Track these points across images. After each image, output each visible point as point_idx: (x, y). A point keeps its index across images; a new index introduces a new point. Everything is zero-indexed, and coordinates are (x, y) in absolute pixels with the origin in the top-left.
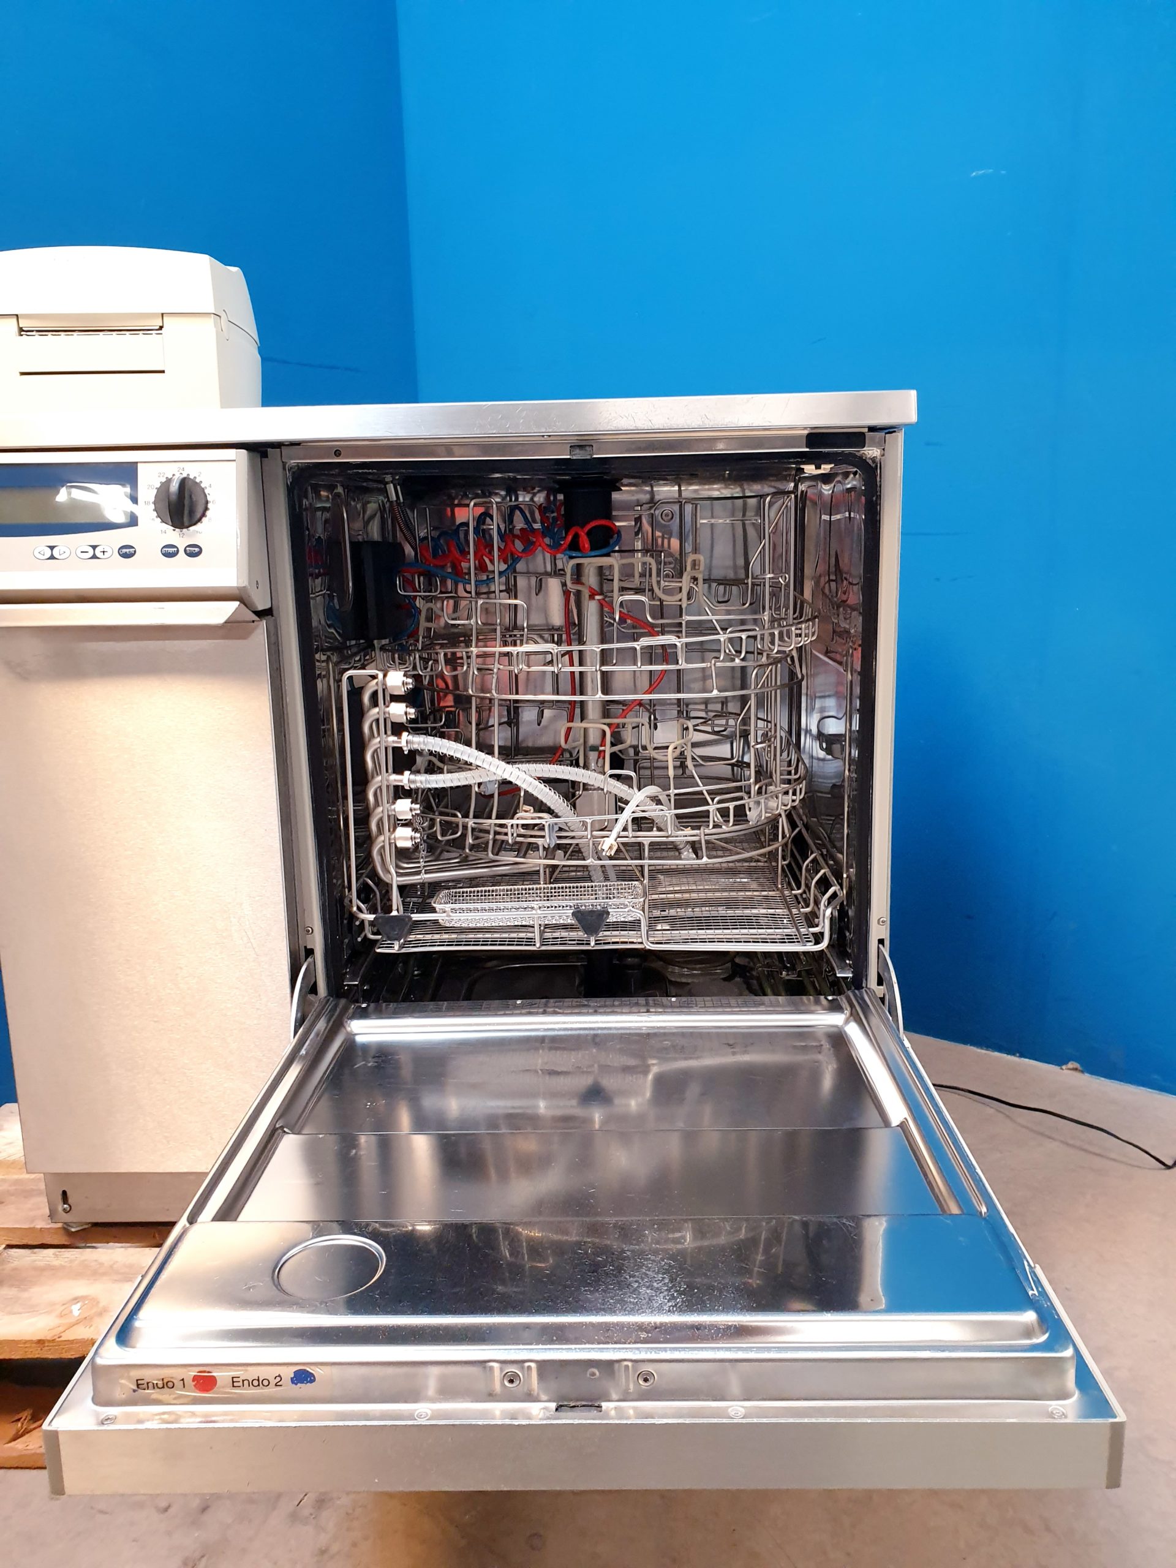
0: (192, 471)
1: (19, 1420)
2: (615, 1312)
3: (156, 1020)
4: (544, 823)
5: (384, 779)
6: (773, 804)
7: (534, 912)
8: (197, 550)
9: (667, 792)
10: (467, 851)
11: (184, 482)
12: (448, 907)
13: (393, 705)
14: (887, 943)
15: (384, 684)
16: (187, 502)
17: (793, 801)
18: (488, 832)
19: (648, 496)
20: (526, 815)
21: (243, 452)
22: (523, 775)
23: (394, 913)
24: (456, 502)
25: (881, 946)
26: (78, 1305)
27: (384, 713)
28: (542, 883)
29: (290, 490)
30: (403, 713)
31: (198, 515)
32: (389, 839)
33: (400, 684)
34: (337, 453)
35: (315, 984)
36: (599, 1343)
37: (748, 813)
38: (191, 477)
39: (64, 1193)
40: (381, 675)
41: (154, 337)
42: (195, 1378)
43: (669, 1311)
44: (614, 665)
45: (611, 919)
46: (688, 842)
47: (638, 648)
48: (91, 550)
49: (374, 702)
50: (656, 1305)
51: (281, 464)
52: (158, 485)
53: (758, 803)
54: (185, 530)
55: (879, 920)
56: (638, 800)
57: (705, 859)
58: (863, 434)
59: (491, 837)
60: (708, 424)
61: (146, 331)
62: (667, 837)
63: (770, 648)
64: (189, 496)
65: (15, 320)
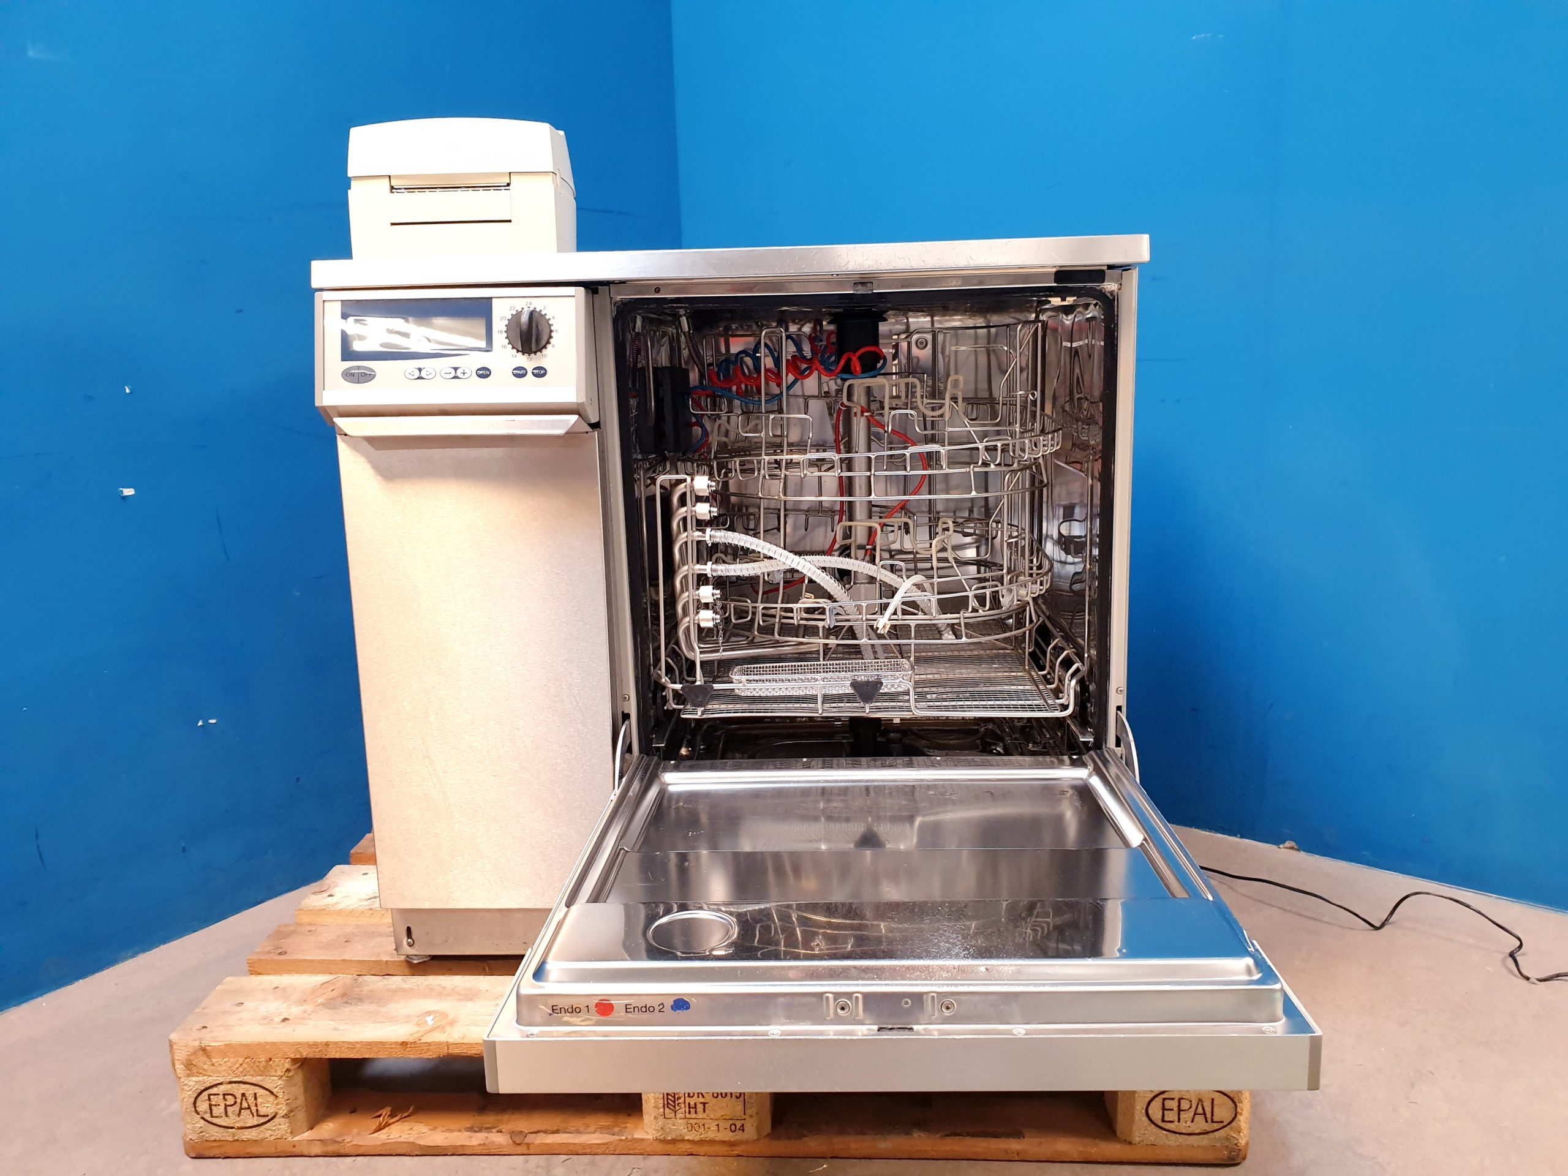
0: (538, 305)
1: (379, 1116)
2: (922, 958)
3: (494, 774)
4: (825, 606)
5: (689, 569)
6: (1023, 592)
7: (817, 683)
8: (542, 372)
9: (931, 581)
10: (756, 633)
11: (532, 314)
12: (744, 678)
13: (699, 504)
14: (1124, 709)
15: (692, 487)
16: (534, 331)
17: (1041, 590)
18: (774, 616)
19: (903, 327)
20: (808, 601)
21: (582, 289)
22: (808, 565)
23: (698, 683)
24: (730, 333)
25: (1119, 712)
26: (431, 1017)
27: (692, 511)
28: (821, 660)
29: (615, 322)
30: (708, 512)
31: (544, 342)
32: (694, 620)
33: (706, 487)
34: (657, 290)
35: (631, 743)
36: (910, 980)
37: (1001, 599)
38: (538, 310)
39: (409, 929)
40: (689, 479)
41: (503, 193)
42: (597, 1005)
43: (964, 957)
44: (885, 470)
45: (884, 690)
46: (948, 624)
47: (908, 455)
48: (453, 371)
49: (683, 501)
50: (953, 953)
51: (609, 299)
52: (510, 317)
53: (1010, 591)
54: (532, 355)
55: (1117, 689)
56: (906, 587)
57: (964, 639)
58: (1103, 271)
59: (777, 620)
60: (972, 263)
61: (497, 187)
62: (931, 620)
63: (1020, 455)
64: (537, 327)
65: (387, 180)
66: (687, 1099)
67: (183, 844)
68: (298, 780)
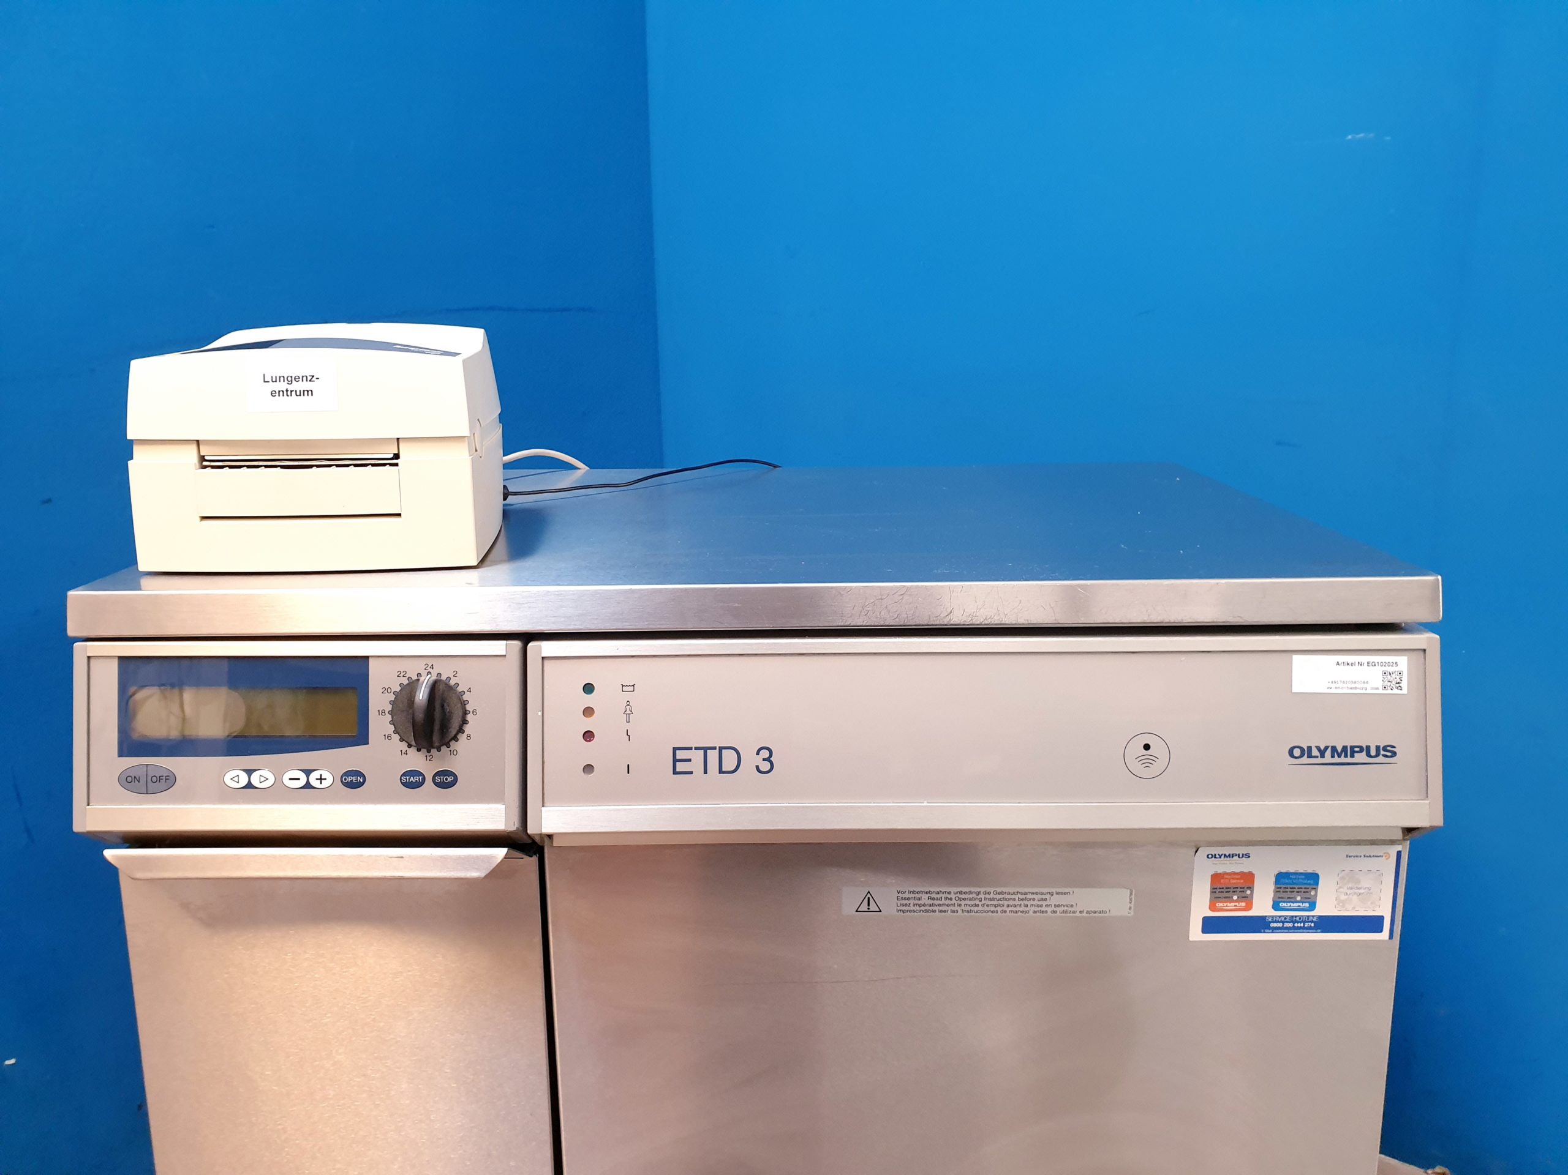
0: (445, 671)
8: (450, 778)
11: (434, 687)
16: (437, 714)
21: (515, 644)
38: (444, 678)
41: (387, 470)
48: (303, 777)
52: (398, 689)
54: (434, 752)
61: (378, 463)
64: (442, 706)
65: (194, 447)
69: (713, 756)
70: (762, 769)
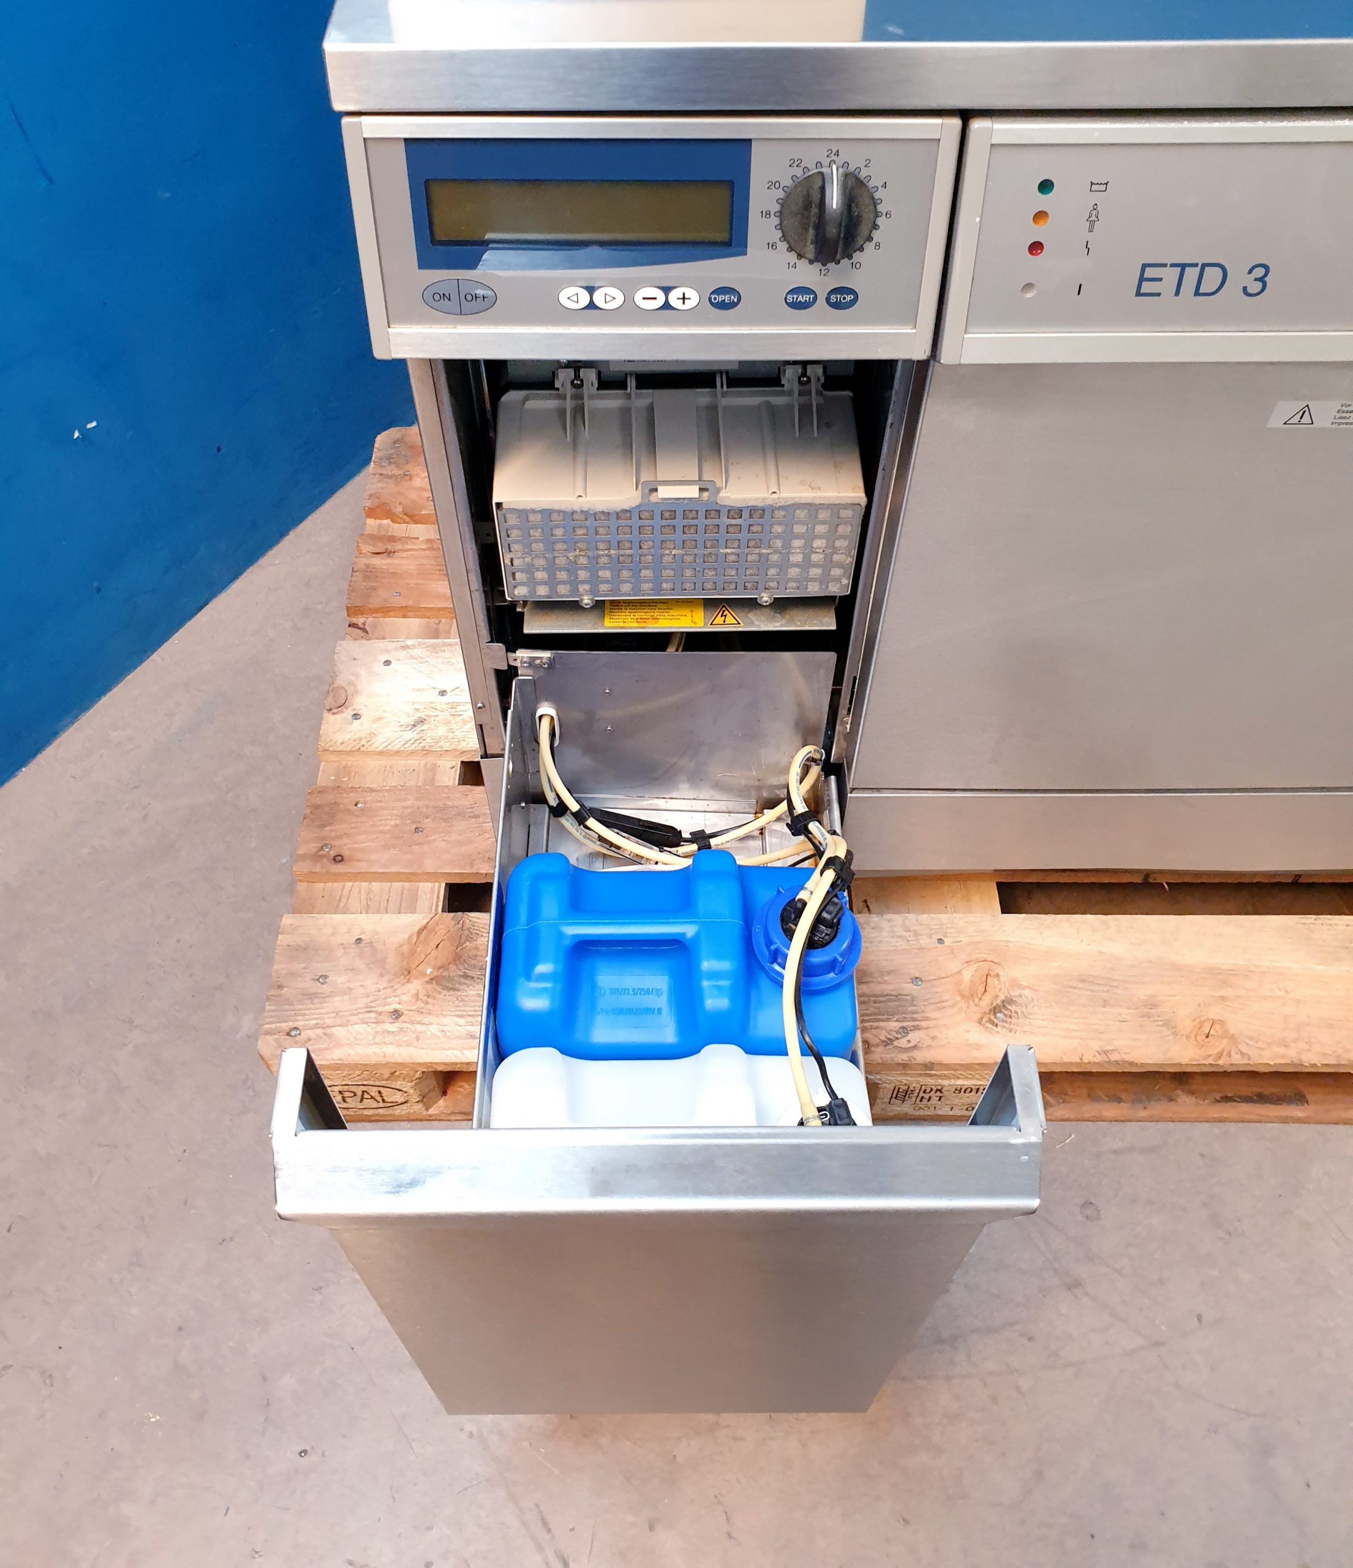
8: (849, 297)
31: (860, 240)
38: (852, 168)
48: (661, 296)
52: (789, 183)
54: (831, 264)
66: (921, 1092)
67: (95, 584)
68: (219, 449)
69: (1191, 274)
70: (1250, 290)
